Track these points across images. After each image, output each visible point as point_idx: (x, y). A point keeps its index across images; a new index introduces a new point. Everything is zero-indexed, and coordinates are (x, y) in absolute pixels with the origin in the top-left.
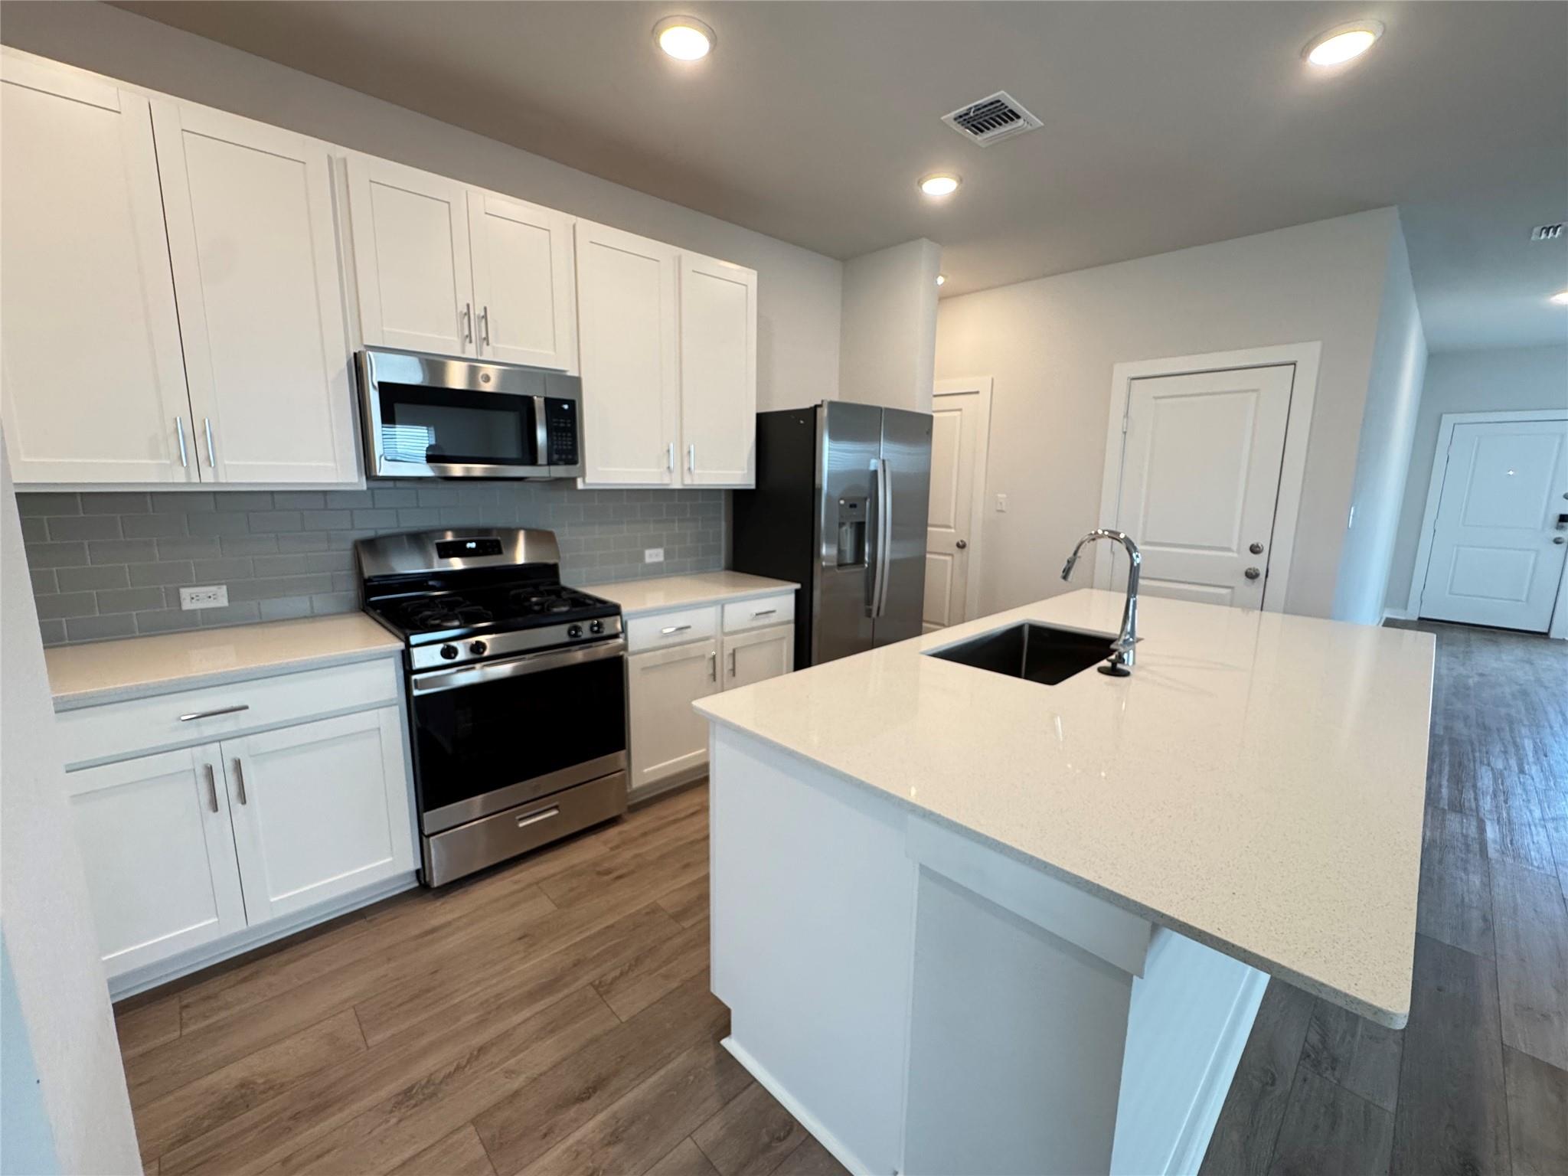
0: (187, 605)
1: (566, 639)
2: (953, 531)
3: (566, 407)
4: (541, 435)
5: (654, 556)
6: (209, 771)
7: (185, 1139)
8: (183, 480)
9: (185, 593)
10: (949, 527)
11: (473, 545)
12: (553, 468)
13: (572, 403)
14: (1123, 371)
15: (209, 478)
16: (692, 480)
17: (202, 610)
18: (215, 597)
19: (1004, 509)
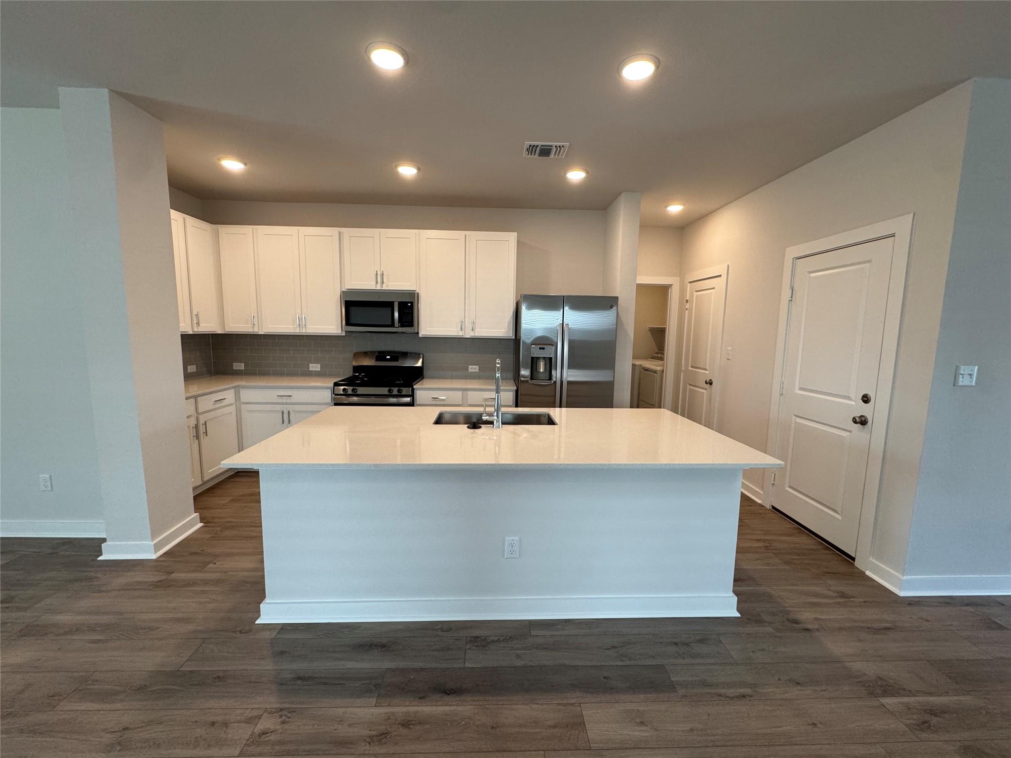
0: (311, 369)
1: (387, 393)
2: (707, 372)
3: (409, 304)
4: (396, 315)
5: (474, 369)
6: (283, 412)
7: (241, 496)
8: (298, 331)
9: (311, 365)
10: (706, 370)
11: (389, 357)
12: (403, 328)
13: (412, 303)
14: (793, 252)
15: (304, 331)
16: (474, 334)
17: (315, 371)
18: (317, 367)
19: (730, 358)
